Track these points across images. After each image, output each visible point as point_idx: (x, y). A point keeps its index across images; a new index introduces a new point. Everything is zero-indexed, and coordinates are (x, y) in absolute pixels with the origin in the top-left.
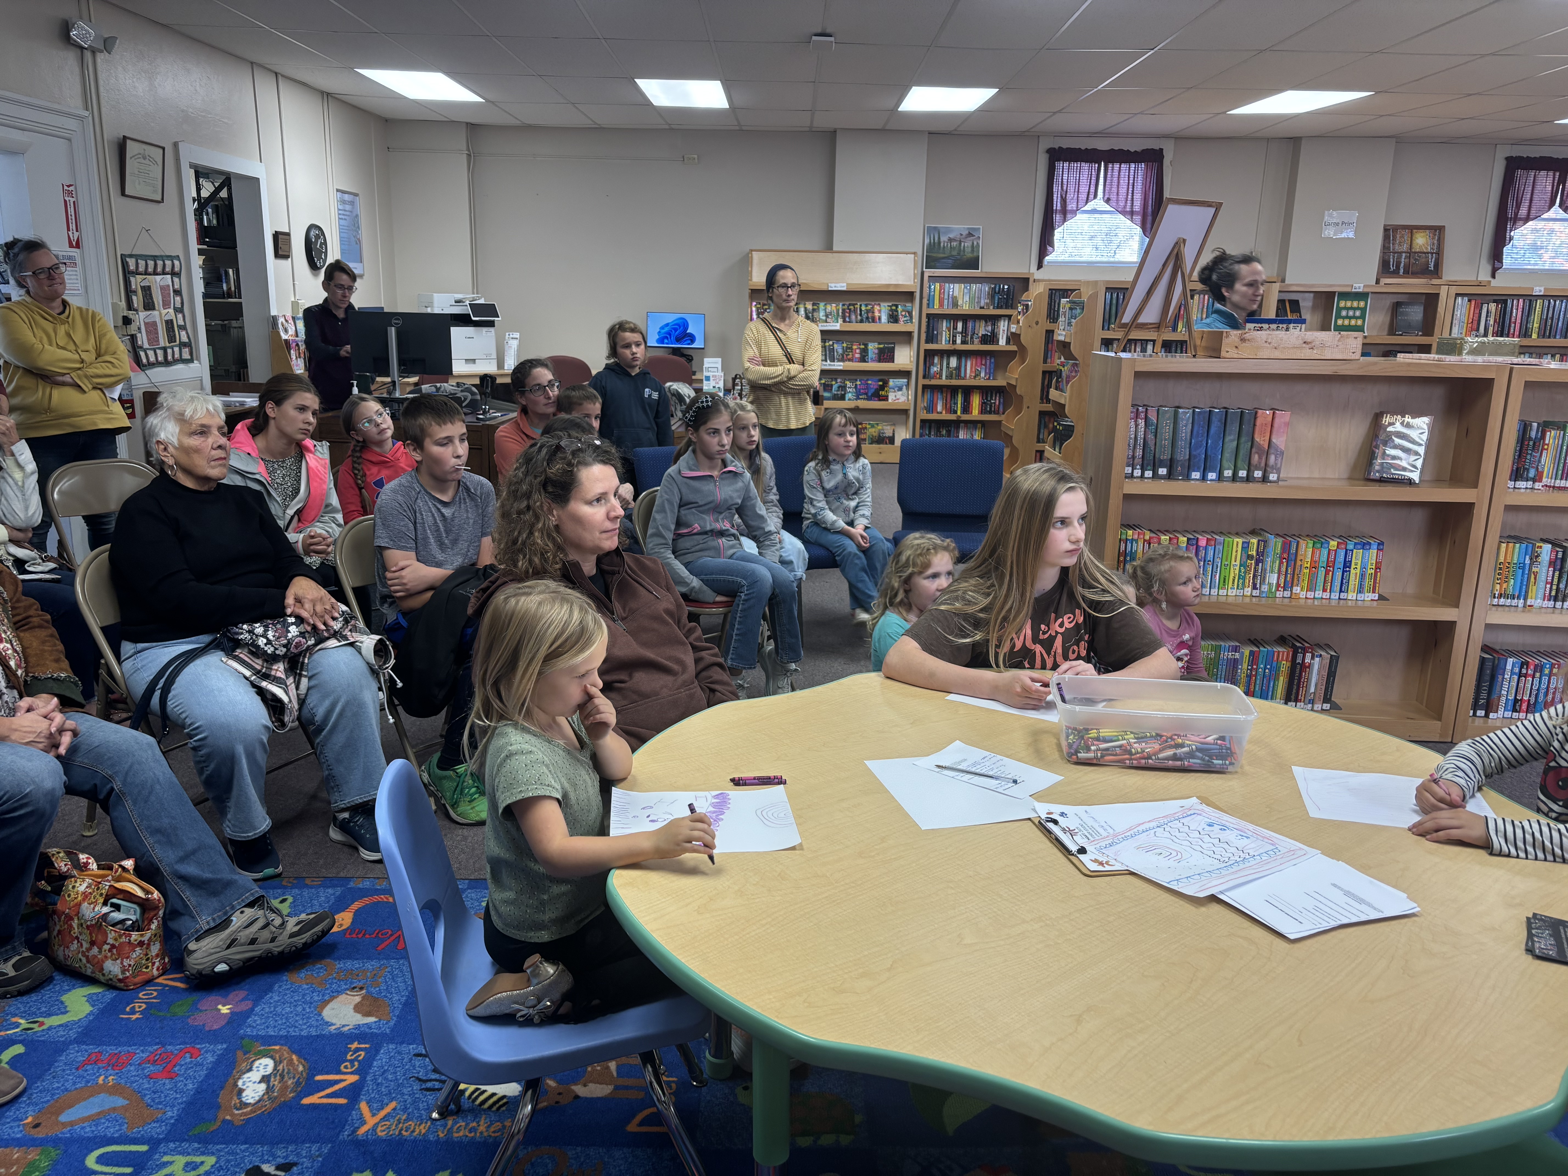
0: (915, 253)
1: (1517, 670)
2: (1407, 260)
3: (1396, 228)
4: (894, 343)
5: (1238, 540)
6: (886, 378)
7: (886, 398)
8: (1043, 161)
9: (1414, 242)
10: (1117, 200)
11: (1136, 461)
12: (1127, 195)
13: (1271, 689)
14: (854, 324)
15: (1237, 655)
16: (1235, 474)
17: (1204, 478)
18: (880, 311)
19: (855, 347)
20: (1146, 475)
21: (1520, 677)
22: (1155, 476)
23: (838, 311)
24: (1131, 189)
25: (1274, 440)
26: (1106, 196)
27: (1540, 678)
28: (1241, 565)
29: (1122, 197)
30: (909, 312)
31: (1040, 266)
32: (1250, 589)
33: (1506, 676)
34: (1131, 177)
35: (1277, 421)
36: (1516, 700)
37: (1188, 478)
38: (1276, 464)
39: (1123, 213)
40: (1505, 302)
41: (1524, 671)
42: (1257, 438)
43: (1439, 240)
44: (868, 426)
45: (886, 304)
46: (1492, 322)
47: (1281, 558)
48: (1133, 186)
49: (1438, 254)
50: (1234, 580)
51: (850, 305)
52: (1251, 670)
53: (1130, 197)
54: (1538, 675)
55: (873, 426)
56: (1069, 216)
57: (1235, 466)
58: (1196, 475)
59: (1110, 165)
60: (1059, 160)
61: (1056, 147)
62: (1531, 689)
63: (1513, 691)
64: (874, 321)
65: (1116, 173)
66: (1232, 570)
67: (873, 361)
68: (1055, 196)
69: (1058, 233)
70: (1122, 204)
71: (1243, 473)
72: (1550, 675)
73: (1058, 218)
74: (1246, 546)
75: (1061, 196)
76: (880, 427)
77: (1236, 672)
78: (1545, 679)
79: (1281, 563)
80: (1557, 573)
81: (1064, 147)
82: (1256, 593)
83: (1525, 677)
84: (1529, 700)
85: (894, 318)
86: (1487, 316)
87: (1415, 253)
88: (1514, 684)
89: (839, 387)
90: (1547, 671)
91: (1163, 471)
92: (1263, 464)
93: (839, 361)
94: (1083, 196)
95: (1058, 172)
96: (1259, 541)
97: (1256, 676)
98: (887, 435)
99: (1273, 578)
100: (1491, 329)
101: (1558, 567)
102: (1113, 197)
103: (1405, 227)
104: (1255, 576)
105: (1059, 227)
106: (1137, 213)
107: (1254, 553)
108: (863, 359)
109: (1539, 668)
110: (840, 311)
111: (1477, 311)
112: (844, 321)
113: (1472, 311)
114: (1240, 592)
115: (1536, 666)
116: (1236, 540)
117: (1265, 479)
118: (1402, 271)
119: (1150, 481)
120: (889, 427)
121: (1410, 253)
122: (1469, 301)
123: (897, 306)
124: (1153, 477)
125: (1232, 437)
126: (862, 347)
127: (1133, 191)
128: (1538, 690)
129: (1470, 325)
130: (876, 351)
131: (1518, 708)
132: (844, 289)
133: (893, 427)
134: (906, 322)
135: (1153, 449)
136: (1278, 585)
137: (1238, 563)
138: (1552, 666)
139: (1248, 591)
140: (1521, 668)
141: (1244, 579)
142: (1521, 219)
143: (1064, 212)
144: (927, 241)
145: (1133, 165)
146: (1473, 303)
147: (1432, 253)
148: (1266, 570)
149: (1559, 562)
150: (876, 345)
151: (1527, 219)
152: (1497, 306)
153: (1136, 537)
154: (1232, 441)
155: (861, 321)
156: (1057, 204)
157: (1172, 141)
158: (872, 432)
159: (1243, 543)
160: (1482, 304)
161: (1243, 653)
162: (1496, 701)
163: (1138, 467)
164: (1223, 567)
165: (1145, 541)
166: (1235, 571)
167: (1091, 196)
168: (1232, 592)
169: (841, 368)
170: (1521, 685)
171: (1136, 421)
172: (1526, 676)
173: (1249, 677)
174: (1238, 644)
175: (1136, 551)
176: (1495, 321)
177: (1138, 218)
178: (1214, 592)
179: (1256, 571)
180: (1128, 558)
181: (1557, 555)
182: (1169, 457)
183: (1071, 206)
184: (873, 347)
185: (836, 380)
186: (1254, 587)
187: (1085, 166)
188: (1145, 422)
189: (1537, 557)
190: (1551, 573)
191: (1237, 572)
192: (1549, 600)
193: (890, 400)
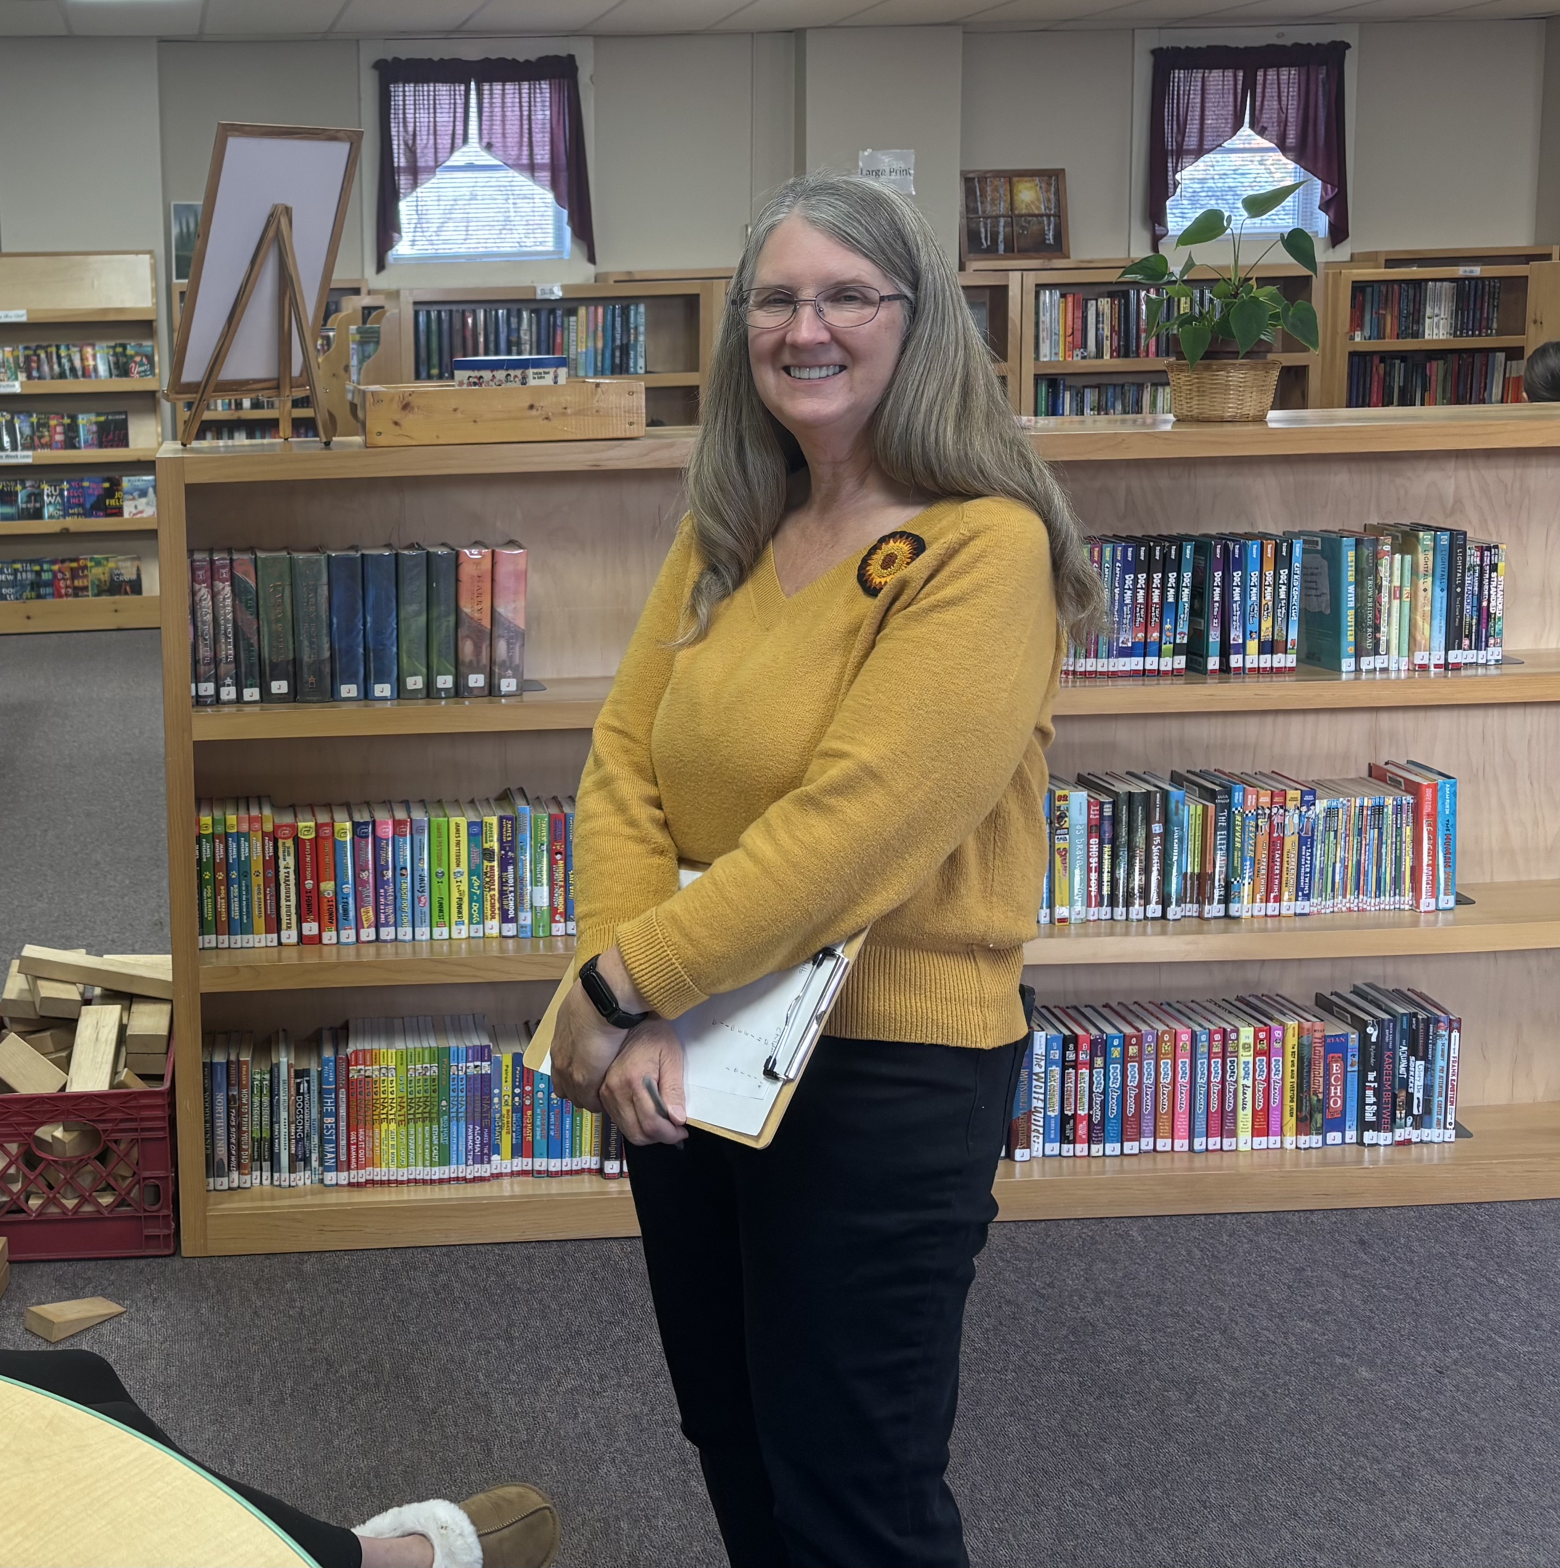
0: (150, 252)
1: (1056, 1055)
2: (1008, 229)
3: (983, 177)
4: (126, 413)
5: (458, 819)
6: (115, 474)
7: (118, 512)
8: (369, 83)
9: (1015, 198)
10: (505, 146)
11: (223, 668)
12: (521, 136)
13: (567, 1134)
14: (48, 381)
15: (486, 1068)
16: (429, 683)
17: (366, 694)
18: (94, 357)
19: (53, 422)
20: (247, 698)
21: (1064, 1069)
22: (266, 696)
23: (16, 359)
24: (526, 127)
25: (501, 609)
26: (485, 140)
27: (1105, 1068)
28: (471, 873)
29: (512, 140)
30: (147, 357)
31: (381, 266)
32: (495, 922)
33: (1036, 1069)
34: (525, 104)
35: (503, 570)
36: (1064, 1119)
37: (333, 696)
38: (511, 658)
39: (517, 166)
40: (1126, 295)
41: (1071, 1056)
42: (467, 608)
43: (1057, 193)
44: (89, 564)
45: (105, 344)
46: (1107, 332)
47: (552, 853)
48: (530, 120)
49: (1058, 216)
50: (460, 907)
51: (38, 347)
52: (521, 1096)
53: (526, 139)
54: (1099, 1061)
55: (98, 563)
56: (421, 177)
57: (428, 667)
58: (348, 690)
59: (486, 87)
60: (396, 81)
61: (389, 58)
62: (1091, 1092)
63: (1056, 1099)
64: (85, 373)
65: (497, 100)
66: (454, 885)
67: (88, 445)
68: (395, 142)
69: (405, 208)
70: (514, 152)
71: (445, 681)
72: (1125, 1059)
73: (403, 181)
74: (476, 831)
75: (406, 144)
76: (111, 565)
77: (491, 1103)
78: (1115, 1070)
79: (552, 863)
80: (1107, 849)
81: (403, 57)
82: (510, 929)
83: (1075, 1067)
84: (1090, 1116)
85: (121, 369)
86: (1097, 322)
87: (1021, 216)
88: (1055, 1084)
89: (29, 496)
90: (1116, 1053)
91: (280, 687)
92: (485, 659)
93: (25, 448)
94: (445, 141)
95: (397, 100)
96: (501, 819)
97: (532, 1107)
98: (127, 577)
99: (541, 896)
100: (1107, 344)
101: (1107, 836)
102: (497, 140)
103: (998, 174)
104: (502, 894)
105: (405, 196)
106: (542, 167)
107: (496, 846)
108: (70, 443)
109: (1100, 1047)
110: (21, 359)
111: (1079, 314)
112: (29, 377)
113: (1070, 315)
114: (477, 931)
115: (1093, 1044)
116: (454, 820)
117: (492, 690)
118: (1001, 247)
119: (256, 709)
120: (128, 564)
121: (1012, 216)
122: (1063, 296)
123: (124, 347)
124: (262, 700)
125: (414, 608)
126: (67, 421)
127: (530, 129)
128: (1104, 1093)
129: (1070, 339)
130: (94, 428)
131: (1069, 1133)
132: (24, 319)
133: (136, 563)
134: (142, 374)
135: (254, 640)
136: (553, 910)
137: (464, 867)
138: (1125, 1041)
139: (493, 926)
140: (1065, 1049)
141: (481, 900)
142: (1189, 152)
143: (415, 172)
144: (175, 231)
145: (525, 86)
146: (1070, 299)
147: (1048, 216)
148: (522, 879)
149: (1107, 826)
150: (93, 418)
151: (1200, 152)
152: (1112, 303)
153: (245, 827)
154: (418, 614)
155: (62, 375)
156: (400, 160)
157: (590, 42)
158: (98, 573)
159: (470, 824)
160: (1086, 301)
161: (499, 1062)
162: (1022, 1124)
163: (229, 681)
164: (435, 880)
165: (264, 834)
166: (460, 886)
167: (459, 140)
168: (462, 932)
169: (29, 461)
170: (1070, 1085)
171: (212, 587)
172: (1075, 1065)
173: (519, 1110)
174: (486, 1042)
175: (249, 858)
176: (1112, 327)
177: (546, 175)
178: (423, 933)
179: (503, 883)
180: (234, 875)
181: (1101, 811)
182: (291, 656)
183: (425, 159)
184: (86, 422)
185: (23, 483)
186: (505, 919)
187: (443, 89)
188: (232, 585)
189: (1061, 817)
190: (1094, 848)
191: (465, 887)
192: (1100, 904)
193: (126, 515)
